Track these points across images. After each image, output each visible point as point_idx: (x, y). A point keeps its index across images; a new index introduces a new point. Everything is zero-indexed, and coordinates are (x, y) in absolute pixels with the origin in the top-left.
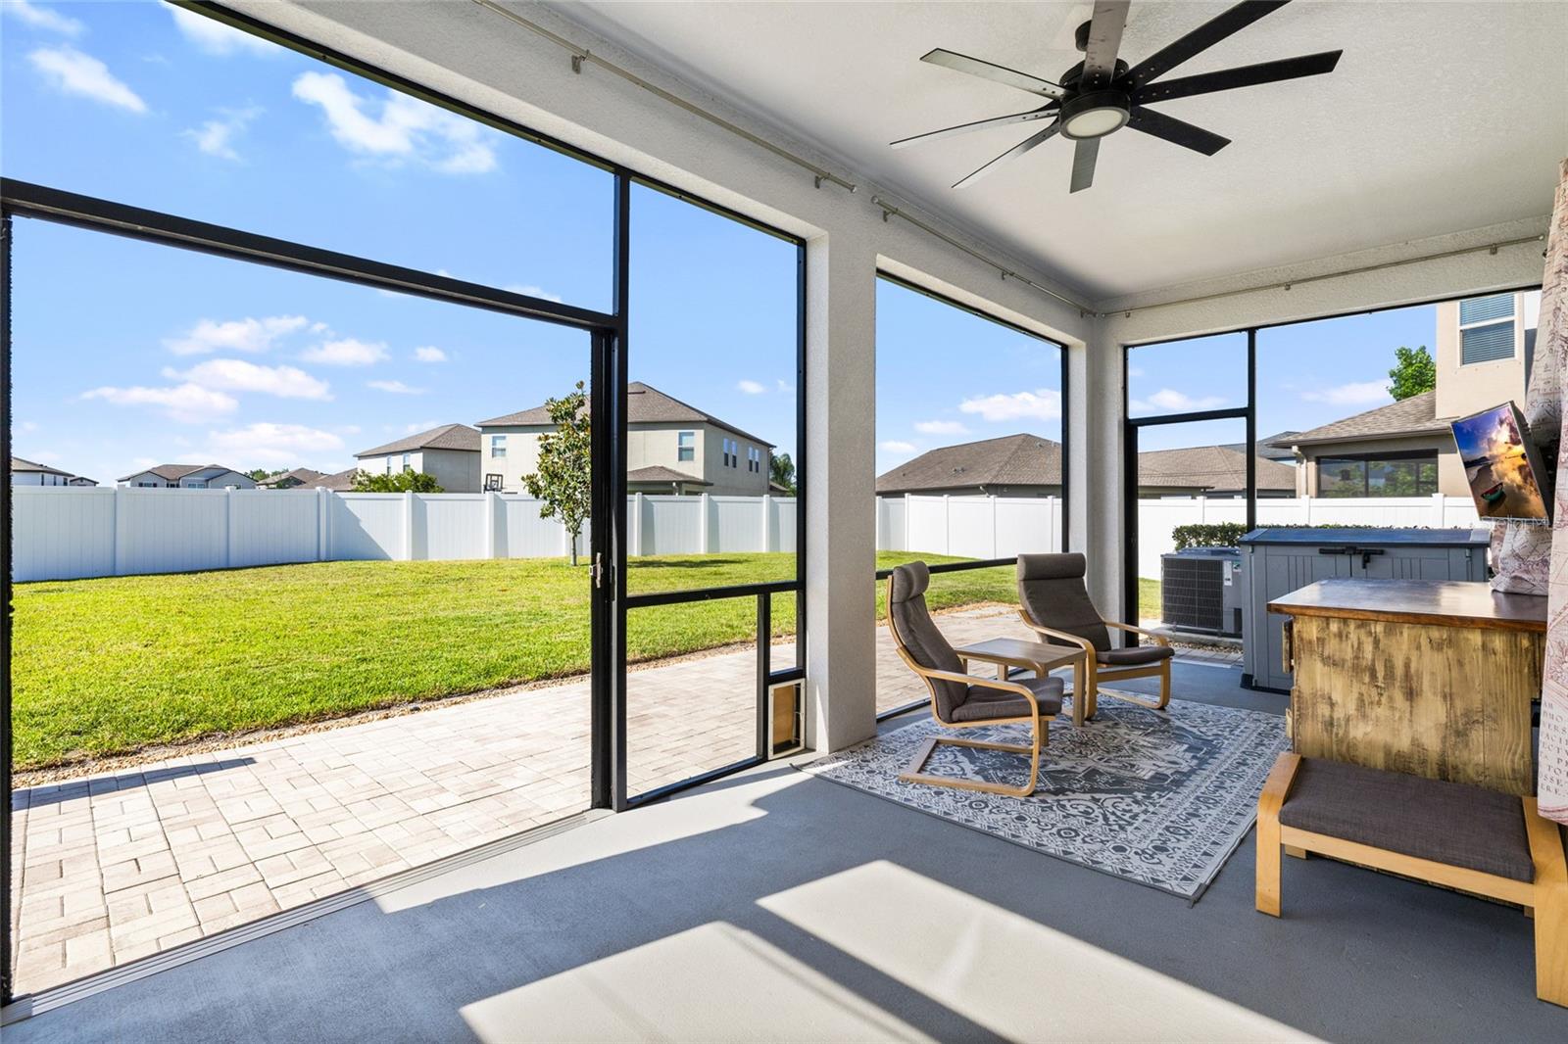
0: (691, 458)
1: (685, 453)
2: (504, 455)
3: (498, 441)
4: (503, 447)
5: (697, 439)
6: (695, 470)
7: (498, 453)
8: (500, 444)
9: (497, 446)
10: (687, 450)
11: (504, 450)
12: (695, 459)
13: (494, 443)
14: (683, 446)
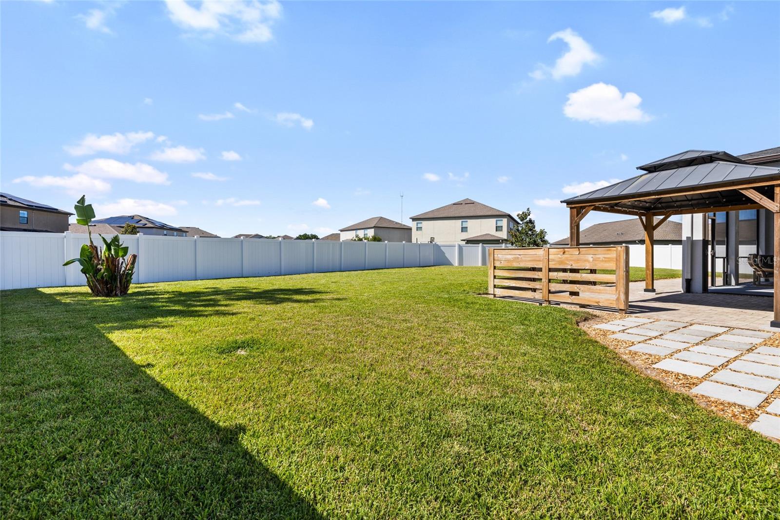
0: (502, 230)
1: (499, 228)
2: (421, 230)
3: (418, 224)
4: (421, 226)
5: (504, 222)
6: (503, 235)
7: (419, 229)
8: (419, 226)
9: (418, 226)
10: (499, 227)
11: (421, 228)
12: (503, 230)
13: (417, 225)
14: (498, 225)
